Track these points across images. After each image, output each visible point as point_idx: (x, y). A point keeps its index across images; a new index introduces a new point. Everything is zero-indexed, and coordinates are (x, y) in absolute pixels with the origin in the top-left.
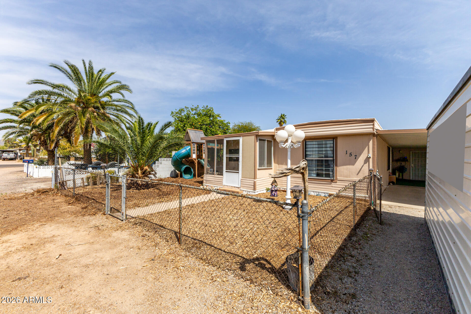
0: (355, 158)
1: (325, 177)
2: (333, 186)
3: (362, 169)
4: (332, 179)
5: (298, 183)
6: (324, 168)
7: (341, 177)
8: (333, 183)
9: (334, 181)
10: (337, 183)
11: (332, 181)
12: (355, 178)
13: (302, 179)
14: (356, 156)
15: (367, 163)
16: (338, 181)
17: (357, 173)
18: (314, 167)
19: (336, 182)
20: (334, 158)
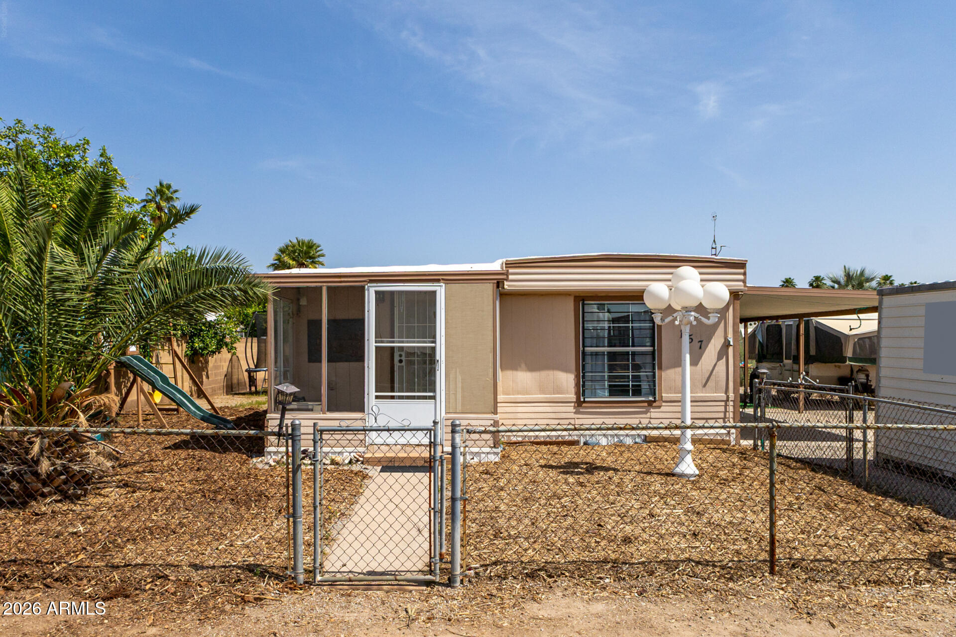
0: (700, 348)
1: (634, 395)
2: (653, 415)
3: (714, 371)
4: (651, 398)
5: (564, 415)
6: (630, 374)
7: (671, 393)
8: (652, 410)
9: (654, 404)
10: (662, 409)
11: (650, 404)
12: (699, 393)
13: (573, 404)
14: (701, 341)
15: (722, 358)
16: (664, 404)
17: (704, 382)
18: (604, 372)
19: (659, 407)
20: (656, 348)
